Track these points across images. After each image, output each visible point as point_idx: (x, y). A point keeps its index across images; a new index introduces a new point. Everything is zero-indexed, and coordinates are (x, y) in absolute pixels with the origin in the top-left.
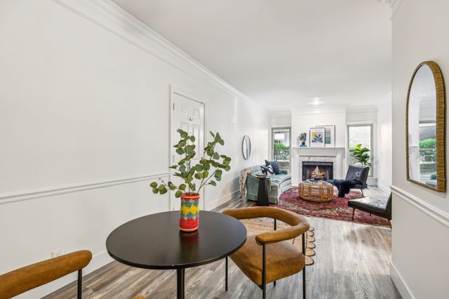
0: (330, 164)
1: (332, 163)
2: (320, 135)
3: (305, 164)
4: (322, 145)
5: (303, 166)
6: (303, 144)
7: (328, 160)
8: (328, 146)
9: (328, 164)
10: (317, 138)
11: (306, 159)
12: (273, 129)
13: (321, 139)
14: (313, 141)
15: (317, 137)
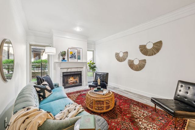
0: (80, 73)
1: (81, 72)
2: (74, 54)
3: (65, 74)
4: (76, 60)
5: (63, 76)
6: (64, 59)
7: (79, 70)
8: (79, 61)
9: (79, 73)
10: (73, 56)
11: (65, 71)
12: (31, 45)
13: (75, 56)
14: (70, 58)
15: (72, 54)
